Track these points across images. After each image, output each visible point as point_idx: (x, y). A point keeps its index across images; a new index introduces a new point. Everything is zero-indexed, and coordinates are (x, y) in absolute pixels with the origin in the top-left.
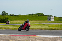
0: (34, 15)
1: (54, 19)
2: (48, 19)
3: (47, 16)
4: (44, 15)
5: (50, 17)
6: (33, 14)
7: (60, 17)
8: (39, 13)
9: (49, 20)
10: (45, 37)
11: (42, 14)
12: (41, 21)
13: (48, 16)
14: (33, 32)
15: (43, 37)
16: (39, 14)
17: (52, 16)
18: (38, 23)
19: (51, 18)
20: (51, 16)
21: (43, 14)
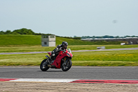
0: (11, 33)
1: (56, 41)
2: (43, 43)
3: (40, 34)
4: (33, 34)
5: (47, 37)
6: (8, 32)
7: (68, 38)
8: (23, 30)
9: (45, 43)
10: (36, 83)
11: (29, 32)
12: (26, 48)
13: (44, 35)
14: (8, 72)
15: (31, 83)
16: (23, 32)
17: (52, 36)
18: (20, 51)
19: (50, 39)
20: (49, 35)
21: (32, 32)
